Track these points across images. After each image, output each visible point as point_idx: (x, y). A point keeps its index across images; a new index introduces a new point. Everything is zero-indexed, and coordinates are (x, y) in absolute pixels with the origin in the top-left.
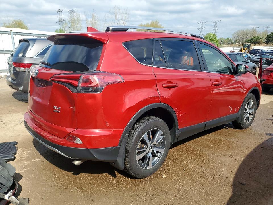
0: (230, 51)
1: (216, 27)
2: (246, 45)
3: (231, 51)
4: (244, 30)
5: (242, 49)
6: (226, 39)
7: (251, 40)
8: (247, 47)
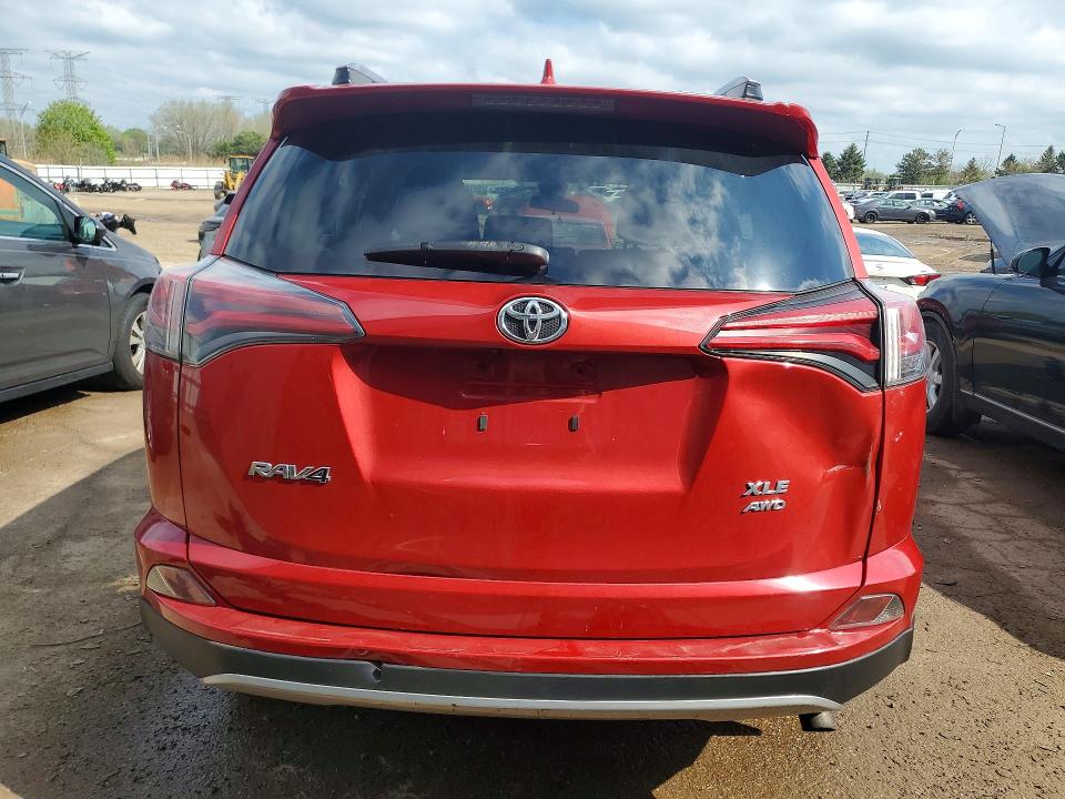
0: (172, 181)
1: (70, 78)
2: (239, 163)
3: (175, 182)
4: (190, 105)
5: (229, 178)
6: (125, 133)
7: (235, 145)
8: (242, 168)
